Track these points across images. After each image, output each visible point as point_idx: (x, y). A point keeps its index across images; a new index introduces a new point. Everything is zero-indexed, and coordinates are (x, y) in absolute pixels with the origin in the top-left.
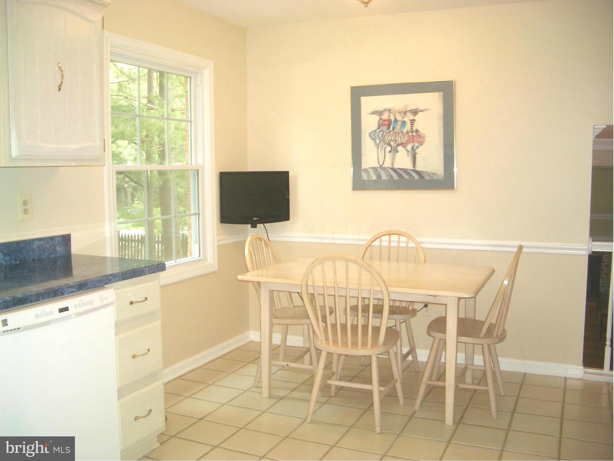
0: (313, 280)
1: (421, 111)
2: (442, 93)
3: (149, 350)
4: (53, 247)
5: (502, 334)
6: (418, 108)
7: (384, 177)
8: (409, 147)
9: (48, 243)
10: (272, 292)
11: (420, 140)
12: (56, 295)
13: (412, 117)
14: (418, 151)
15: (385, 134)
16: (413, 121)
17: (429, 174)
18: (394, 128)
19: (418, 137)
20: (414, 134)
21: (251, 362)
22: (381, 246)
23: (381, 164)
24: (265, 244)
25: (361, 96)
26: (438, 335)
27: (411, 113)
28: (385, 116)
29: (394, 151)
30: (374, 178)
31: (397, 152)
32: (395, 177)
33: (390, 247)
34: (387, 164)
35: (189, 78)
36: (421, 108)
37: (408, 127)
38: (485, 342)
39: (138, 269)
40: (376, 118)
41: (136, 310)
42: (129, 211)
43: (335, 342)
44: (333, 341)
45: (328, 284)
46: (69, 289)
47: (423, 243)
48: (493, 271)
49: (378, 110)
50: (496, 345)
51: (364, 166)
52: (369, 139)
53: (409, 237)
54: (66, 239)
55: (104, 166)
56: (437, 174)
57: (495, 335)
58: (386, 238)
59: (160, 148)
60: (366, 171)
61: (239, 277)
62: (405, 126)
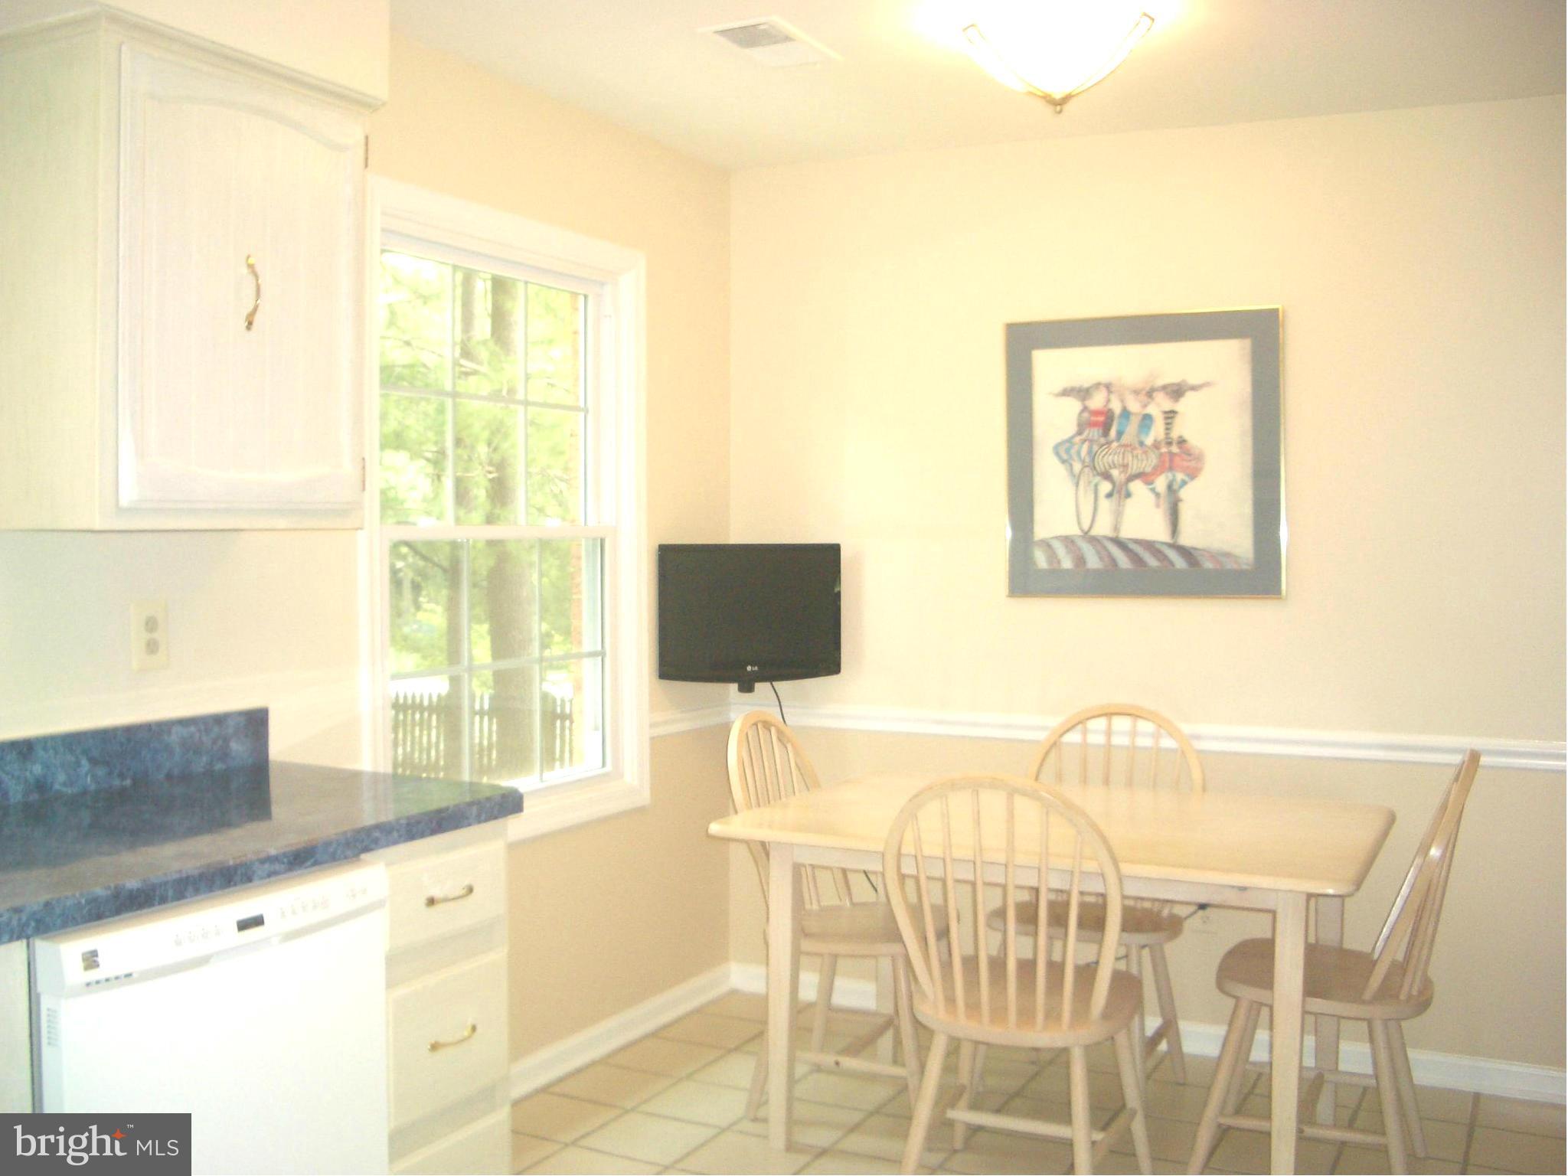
0: (918, 840)
1: (1194, 388)
2: (1247, 343)
3: (474, 1028)
4: (220, 742)
5: (1420, 993)
6: (1184, 381)
7: (1093, 562)
8: (1161, 483)
9: (207, 731)
10: (797, 869)
11: (1189, 464)
12: (230, 882)
13: (1167, 405)
14: (1183, 493)
15: (1095, 448)
16: (1170, 416)
17: (1214, 556)
18: (1120, 434)
19: (1185, 457)
20: (1175, 449)
21: (737, 1049)
22: (1085, 745)
23: (1086, 527)
24: (779, 739)
25: (1033, 348)
26: (1248, 993)
27: (1167, 394)
28: (1097, 402)
29: (1120, 493)
30: (1067, 564)
31: (1128, 495)
32: (1123, 561)
33: (1109, 747)
34: (1103, 528)
35: (581, 299)
36: (1192, 380)
37: (1157, 431)
38: (1377, 1012)
39: (450, 810)
40: (1073, 406)
41: (442, 921)
42: (406, 630)
43: (973, 1007)
44: (967, 1006)
45: (958, 853)
46: (266, 866)
47: (1198, 737)
48: (1391, 819)
49: (1076, 384)
50: (1404, 1024)
51: (1041, 532)
52: (1055, 461)
53: (1163, 724)
54: (256, 722)
55: (359, 531)
56: (1236, 557)
57: (1402, 997)
58: (1100, 724)
59: (490, 472)
60: (1046, 544)
61: (715, 828)
62: (1149, 428)
